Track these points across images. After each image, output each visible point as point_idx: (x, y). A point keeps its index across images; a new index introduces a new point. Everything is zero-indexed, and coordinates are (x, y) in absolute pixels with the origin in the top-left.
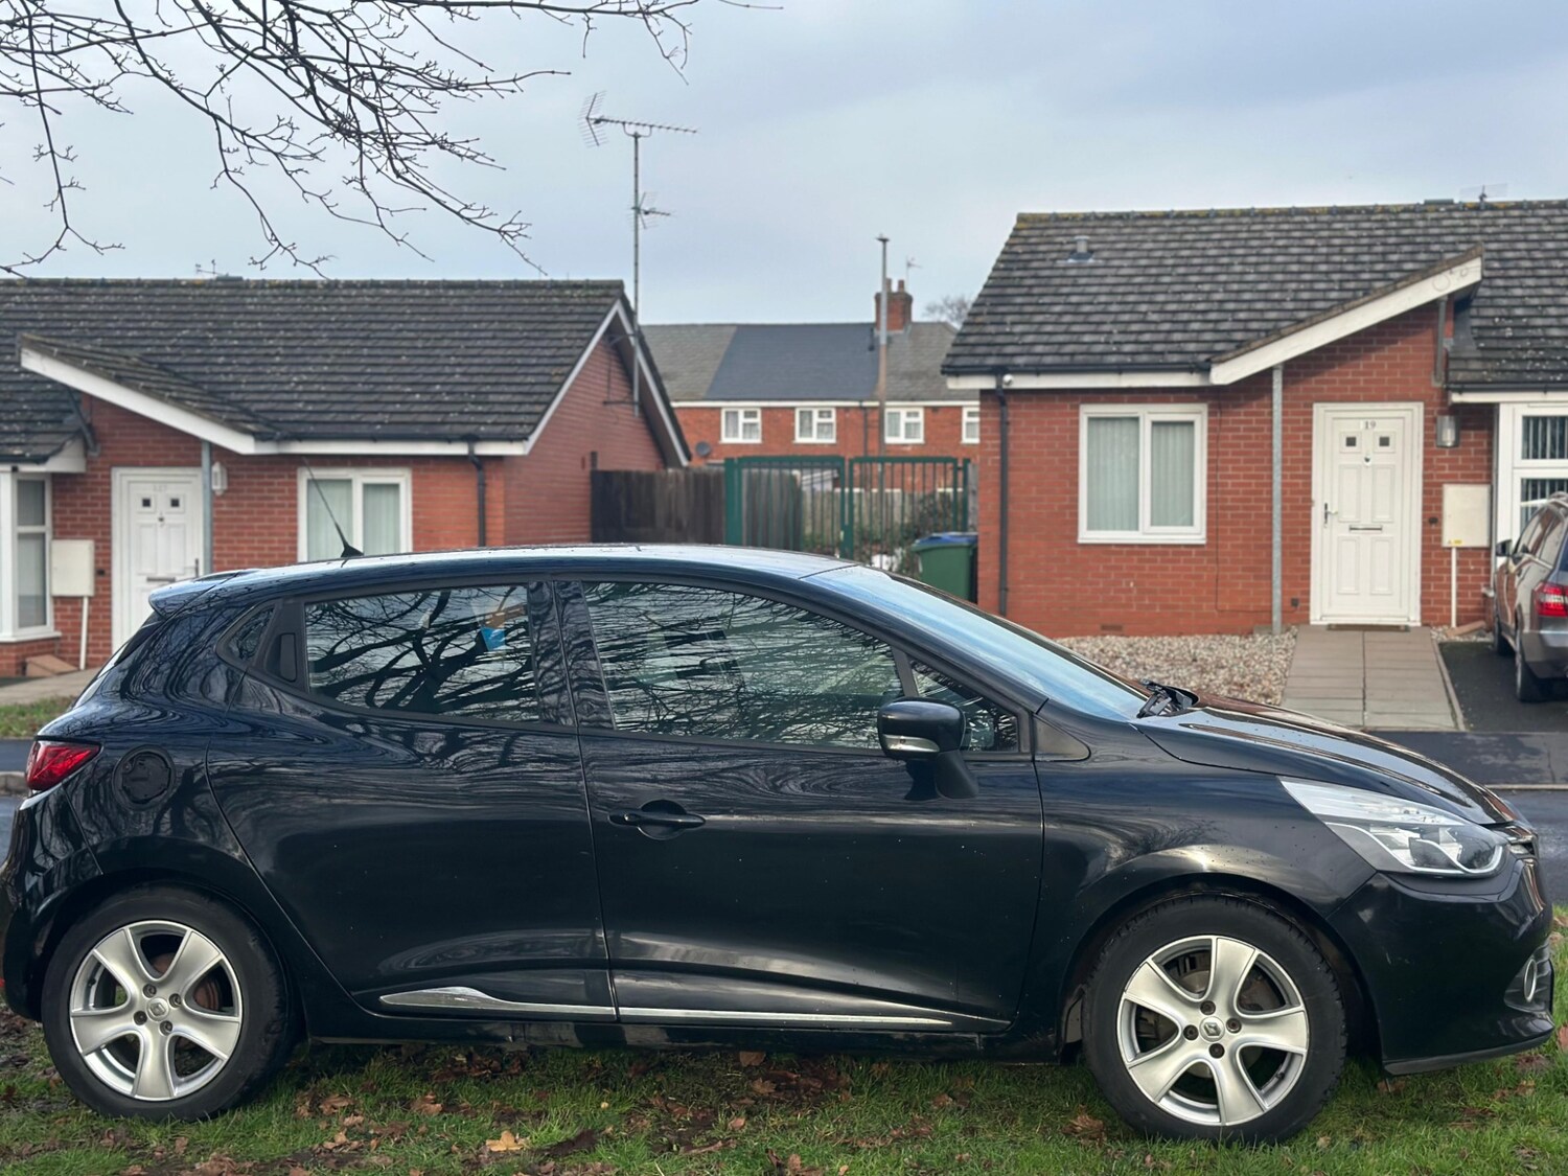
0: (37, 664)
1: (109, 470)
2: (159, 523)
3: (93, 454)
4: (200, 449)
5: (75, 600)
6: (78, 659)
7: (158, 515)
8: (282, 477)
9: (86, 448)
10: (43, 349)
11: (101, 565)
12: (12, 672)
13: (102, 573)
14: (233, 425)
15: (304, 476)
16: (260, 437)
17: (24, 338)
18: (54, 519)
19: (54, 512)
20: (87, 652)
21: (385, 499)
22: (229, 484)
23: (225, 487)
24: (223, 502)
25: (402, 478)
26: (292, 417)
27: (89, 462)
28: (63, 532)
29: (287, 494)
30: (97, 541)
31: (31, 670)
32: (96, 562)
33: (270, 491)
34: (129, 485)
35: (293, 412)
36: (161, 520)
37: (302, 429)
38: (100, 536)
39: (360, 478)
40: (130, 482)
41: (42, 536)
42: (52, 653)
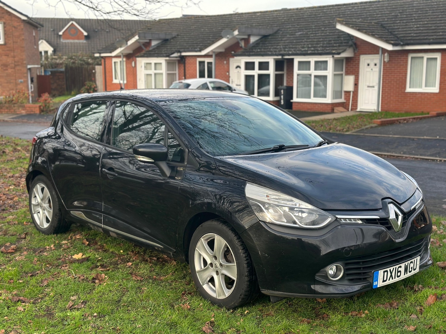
0: (336, 109)
1: (359, 56)
2: (371, 71)
3: (356, 51)
4: (379, 49)
5: (349, 92)
6: (349, 108)
7: (371, 68)
8: (404, 56)
9: (354, 50)
10: (341, 23)
11: (356, 83)
12: (330, 111)
13: (356, 85)
14: (387, 41)
15: (411, 56)
16: (394, 45)
17: (337, 20)
18: (346, 70)
19: (346, 68)
20: (352, 106)
21: (433, 62)
22: (390, 59)
23: (388, 60)
24: (388, 64)
25: (438, 56)
26: (408, 38)
27: (355, 54)
28: (348, 73)
29: (405, 61)
30: (355, 76)
31: (335, 111)
32: (355, 81)
33: (400, 61)
34: (364, 60)
35: (409, 36)
36: (372, 69)
37: (409, 42)
38: (356, 74)
39: (426, 56)
40: (365, 59)
41: (342, 75)
42: (342, 106)
